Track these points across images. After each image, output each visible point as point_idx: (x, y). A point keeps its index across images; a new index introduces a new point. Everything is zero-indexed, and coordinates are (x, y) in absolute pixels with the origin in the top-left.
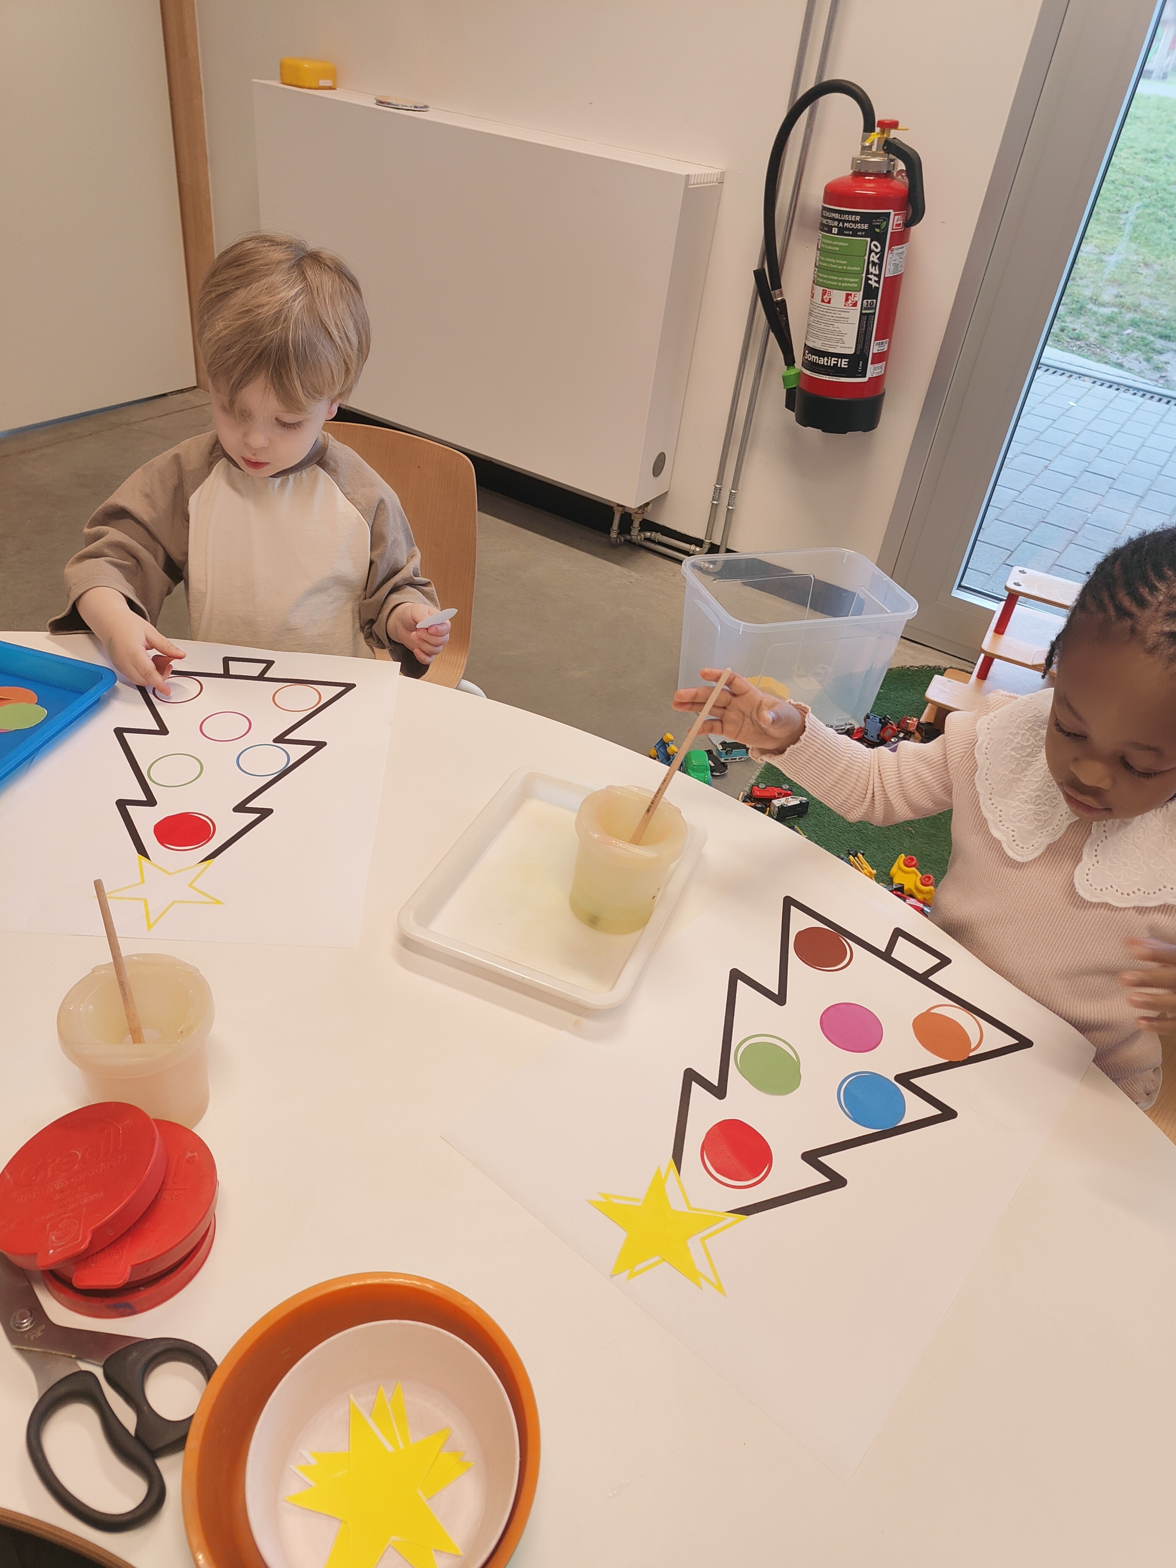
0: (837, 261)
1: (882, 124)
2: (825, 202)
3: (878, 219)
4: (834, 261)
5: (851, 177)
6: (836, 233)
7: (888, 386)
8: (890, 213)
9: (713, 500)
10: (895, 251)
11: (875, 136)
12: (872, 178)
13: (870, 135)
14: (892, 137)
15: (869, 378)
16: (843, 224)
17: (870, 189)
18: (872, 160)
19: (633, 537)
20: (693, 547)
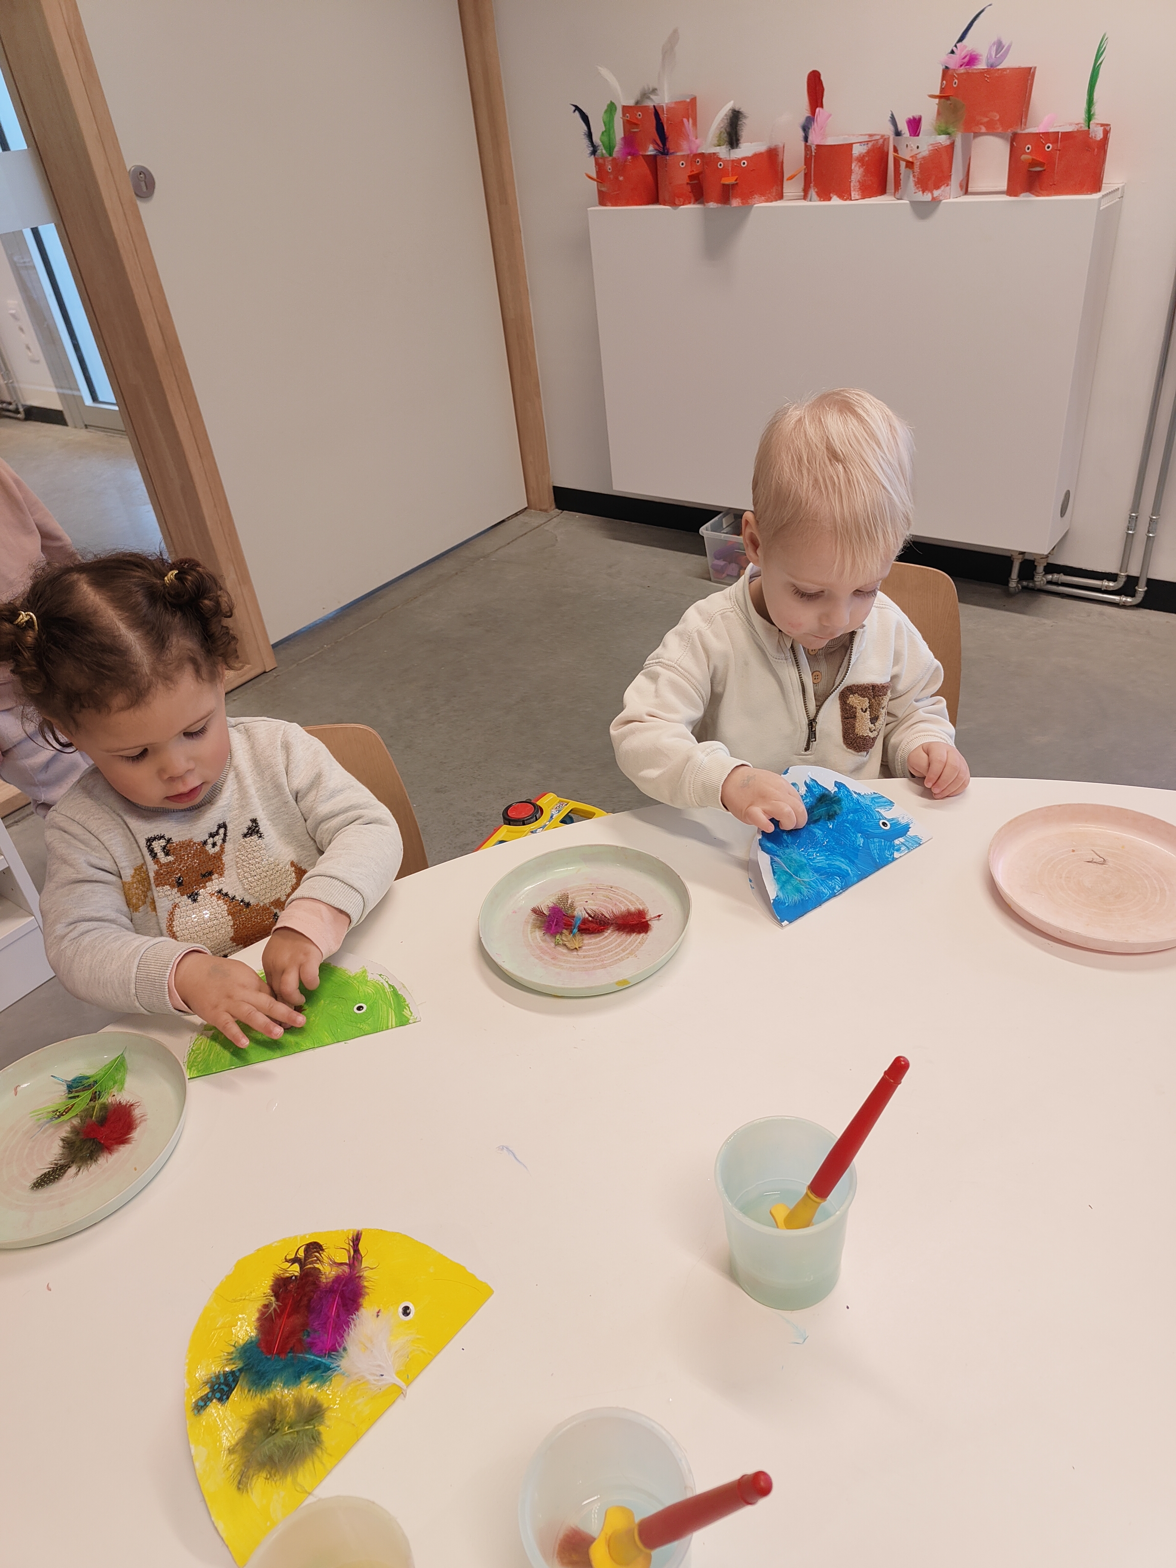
9: (1128, 529)
19: (1037, 583)
20: (1106, 583)
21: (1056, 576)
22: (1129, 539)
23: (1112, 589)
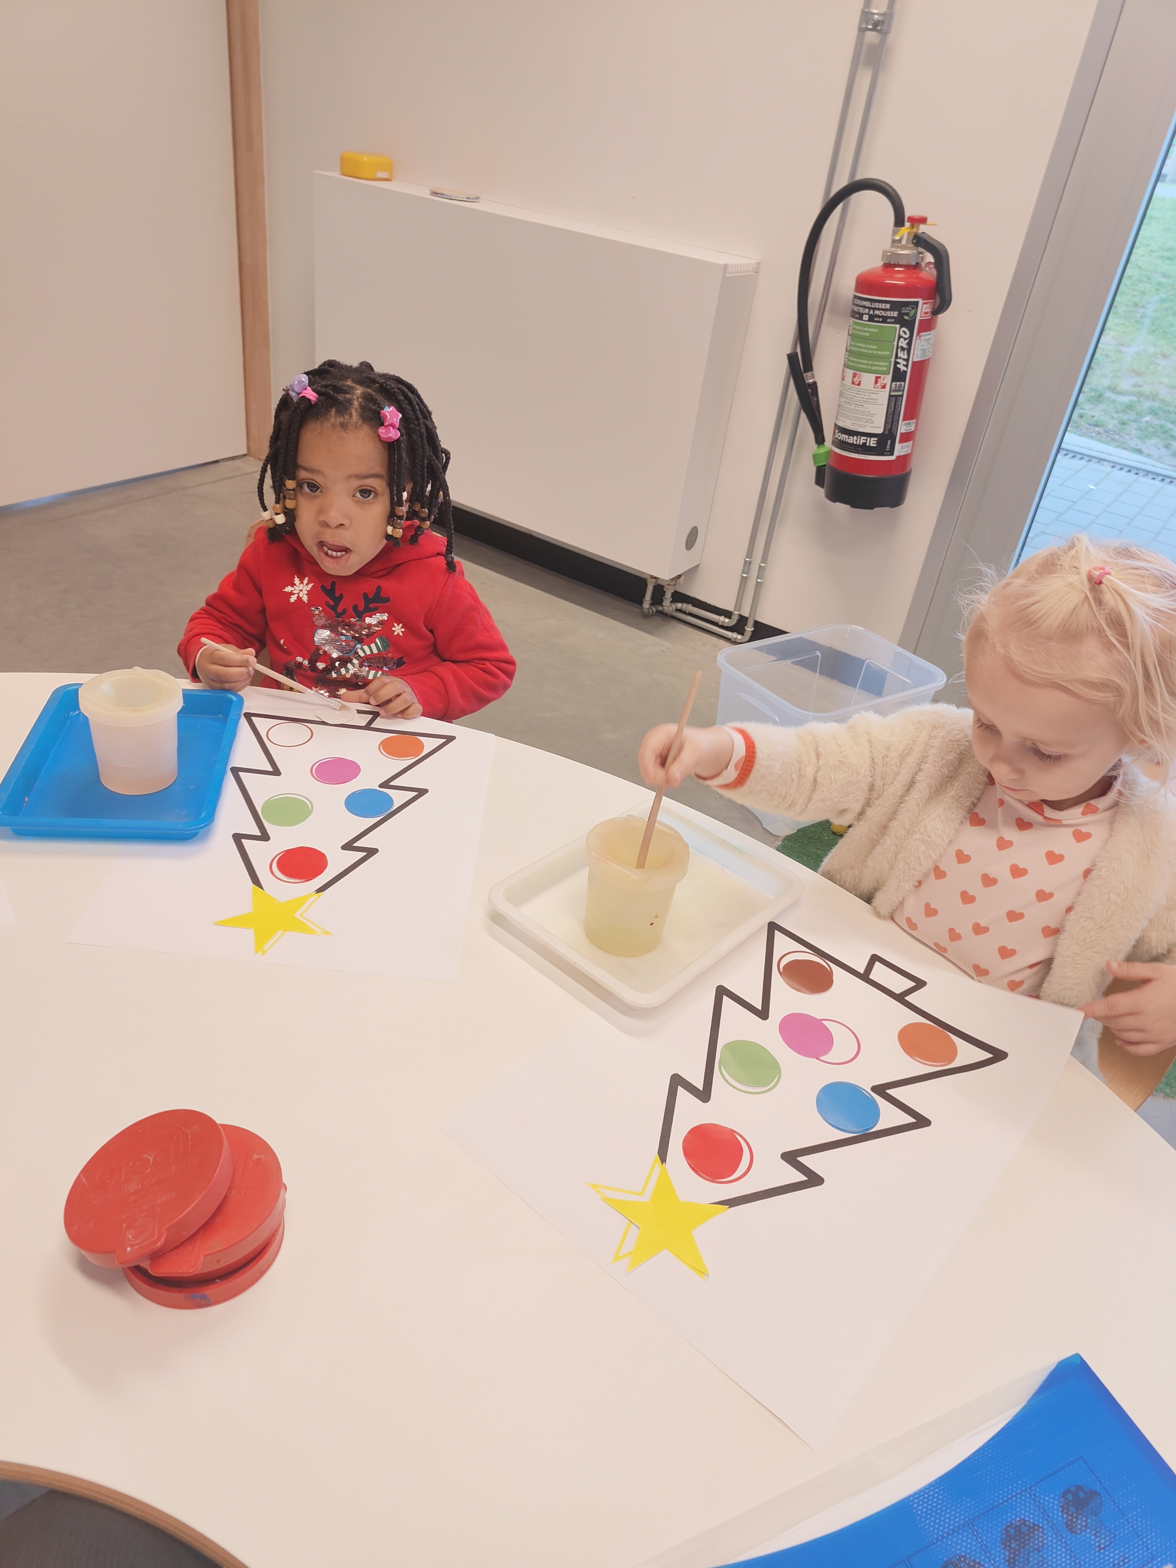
0: (868, 346)
1: (912, 220)
2: (857, 290)
3: (907, 306)
4: (864, 346)
5: (881, 268)
6: (867, 319)
7: (915, 465)
8: (918, 302)
9: (743, 573)
10: (923, 338)
11: (905, 231)
12: (901, 269)
13: (900, 230)
14: (921, 231)
15: (898, 457)
16: (874, 312)
17: (900, 279)
18: (902, 252)
19: (665, 608)
20: (722, 618)
21: (685, 605)
22: (744, 581)
23: (726, 625)
